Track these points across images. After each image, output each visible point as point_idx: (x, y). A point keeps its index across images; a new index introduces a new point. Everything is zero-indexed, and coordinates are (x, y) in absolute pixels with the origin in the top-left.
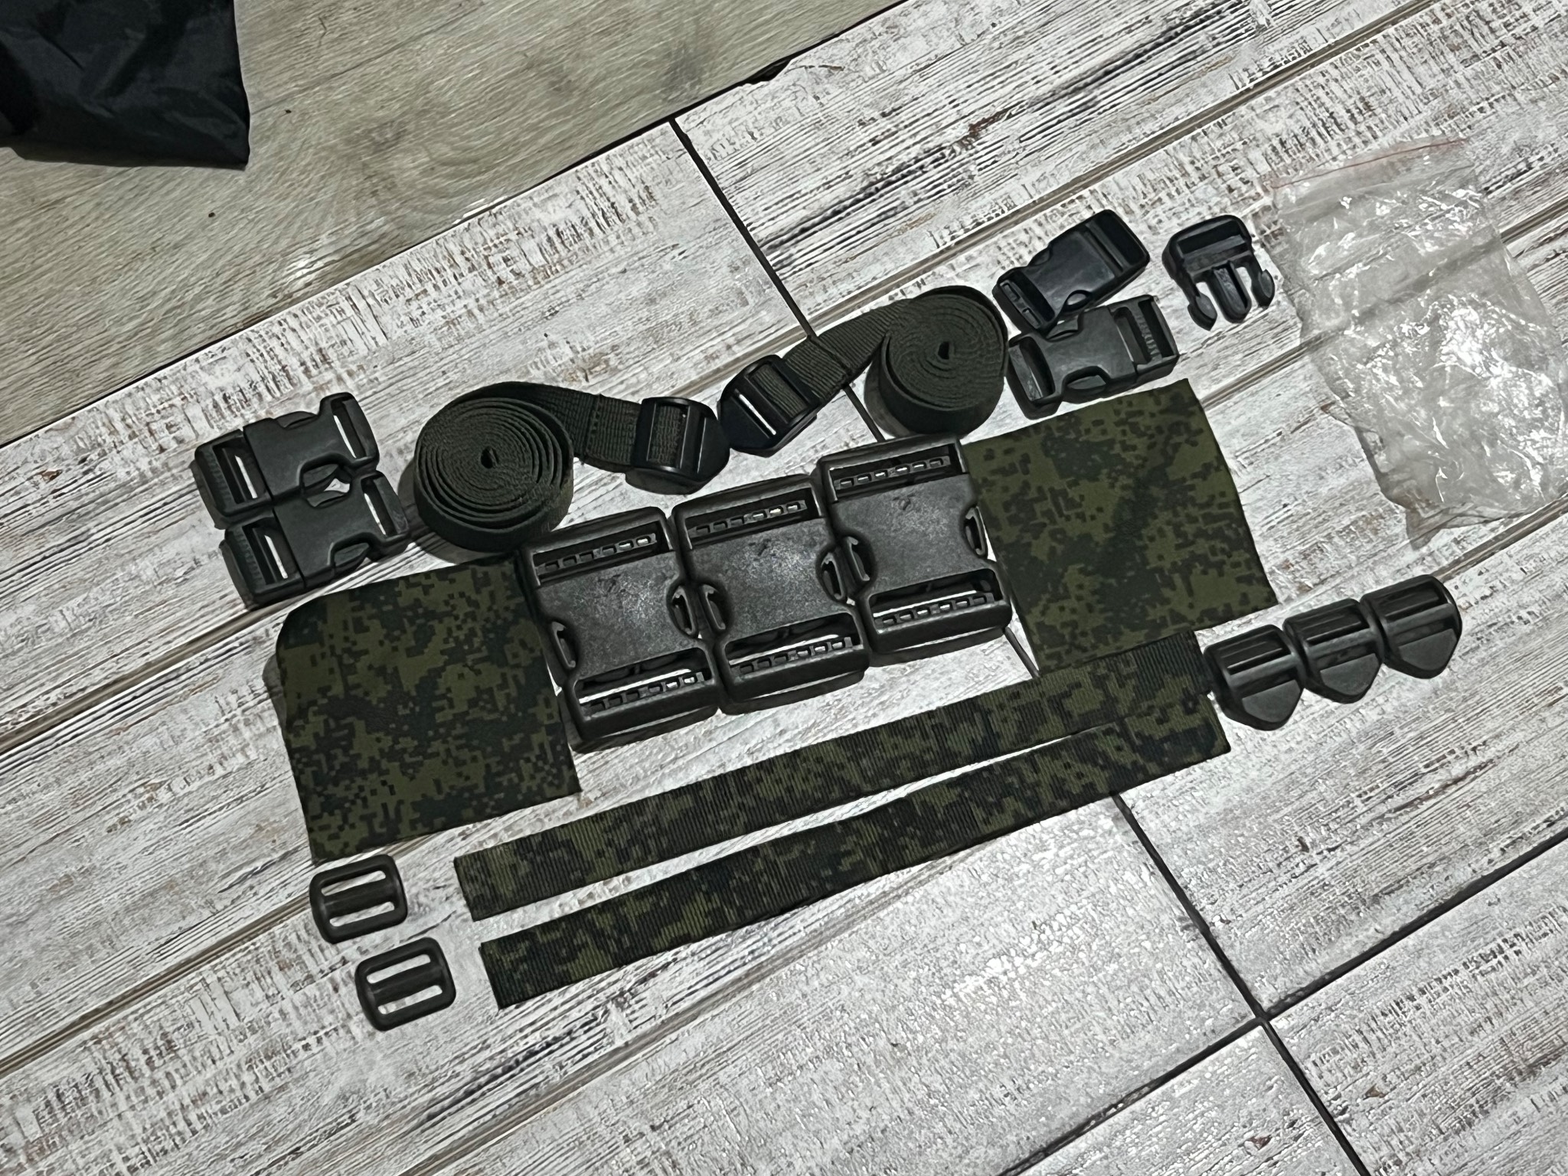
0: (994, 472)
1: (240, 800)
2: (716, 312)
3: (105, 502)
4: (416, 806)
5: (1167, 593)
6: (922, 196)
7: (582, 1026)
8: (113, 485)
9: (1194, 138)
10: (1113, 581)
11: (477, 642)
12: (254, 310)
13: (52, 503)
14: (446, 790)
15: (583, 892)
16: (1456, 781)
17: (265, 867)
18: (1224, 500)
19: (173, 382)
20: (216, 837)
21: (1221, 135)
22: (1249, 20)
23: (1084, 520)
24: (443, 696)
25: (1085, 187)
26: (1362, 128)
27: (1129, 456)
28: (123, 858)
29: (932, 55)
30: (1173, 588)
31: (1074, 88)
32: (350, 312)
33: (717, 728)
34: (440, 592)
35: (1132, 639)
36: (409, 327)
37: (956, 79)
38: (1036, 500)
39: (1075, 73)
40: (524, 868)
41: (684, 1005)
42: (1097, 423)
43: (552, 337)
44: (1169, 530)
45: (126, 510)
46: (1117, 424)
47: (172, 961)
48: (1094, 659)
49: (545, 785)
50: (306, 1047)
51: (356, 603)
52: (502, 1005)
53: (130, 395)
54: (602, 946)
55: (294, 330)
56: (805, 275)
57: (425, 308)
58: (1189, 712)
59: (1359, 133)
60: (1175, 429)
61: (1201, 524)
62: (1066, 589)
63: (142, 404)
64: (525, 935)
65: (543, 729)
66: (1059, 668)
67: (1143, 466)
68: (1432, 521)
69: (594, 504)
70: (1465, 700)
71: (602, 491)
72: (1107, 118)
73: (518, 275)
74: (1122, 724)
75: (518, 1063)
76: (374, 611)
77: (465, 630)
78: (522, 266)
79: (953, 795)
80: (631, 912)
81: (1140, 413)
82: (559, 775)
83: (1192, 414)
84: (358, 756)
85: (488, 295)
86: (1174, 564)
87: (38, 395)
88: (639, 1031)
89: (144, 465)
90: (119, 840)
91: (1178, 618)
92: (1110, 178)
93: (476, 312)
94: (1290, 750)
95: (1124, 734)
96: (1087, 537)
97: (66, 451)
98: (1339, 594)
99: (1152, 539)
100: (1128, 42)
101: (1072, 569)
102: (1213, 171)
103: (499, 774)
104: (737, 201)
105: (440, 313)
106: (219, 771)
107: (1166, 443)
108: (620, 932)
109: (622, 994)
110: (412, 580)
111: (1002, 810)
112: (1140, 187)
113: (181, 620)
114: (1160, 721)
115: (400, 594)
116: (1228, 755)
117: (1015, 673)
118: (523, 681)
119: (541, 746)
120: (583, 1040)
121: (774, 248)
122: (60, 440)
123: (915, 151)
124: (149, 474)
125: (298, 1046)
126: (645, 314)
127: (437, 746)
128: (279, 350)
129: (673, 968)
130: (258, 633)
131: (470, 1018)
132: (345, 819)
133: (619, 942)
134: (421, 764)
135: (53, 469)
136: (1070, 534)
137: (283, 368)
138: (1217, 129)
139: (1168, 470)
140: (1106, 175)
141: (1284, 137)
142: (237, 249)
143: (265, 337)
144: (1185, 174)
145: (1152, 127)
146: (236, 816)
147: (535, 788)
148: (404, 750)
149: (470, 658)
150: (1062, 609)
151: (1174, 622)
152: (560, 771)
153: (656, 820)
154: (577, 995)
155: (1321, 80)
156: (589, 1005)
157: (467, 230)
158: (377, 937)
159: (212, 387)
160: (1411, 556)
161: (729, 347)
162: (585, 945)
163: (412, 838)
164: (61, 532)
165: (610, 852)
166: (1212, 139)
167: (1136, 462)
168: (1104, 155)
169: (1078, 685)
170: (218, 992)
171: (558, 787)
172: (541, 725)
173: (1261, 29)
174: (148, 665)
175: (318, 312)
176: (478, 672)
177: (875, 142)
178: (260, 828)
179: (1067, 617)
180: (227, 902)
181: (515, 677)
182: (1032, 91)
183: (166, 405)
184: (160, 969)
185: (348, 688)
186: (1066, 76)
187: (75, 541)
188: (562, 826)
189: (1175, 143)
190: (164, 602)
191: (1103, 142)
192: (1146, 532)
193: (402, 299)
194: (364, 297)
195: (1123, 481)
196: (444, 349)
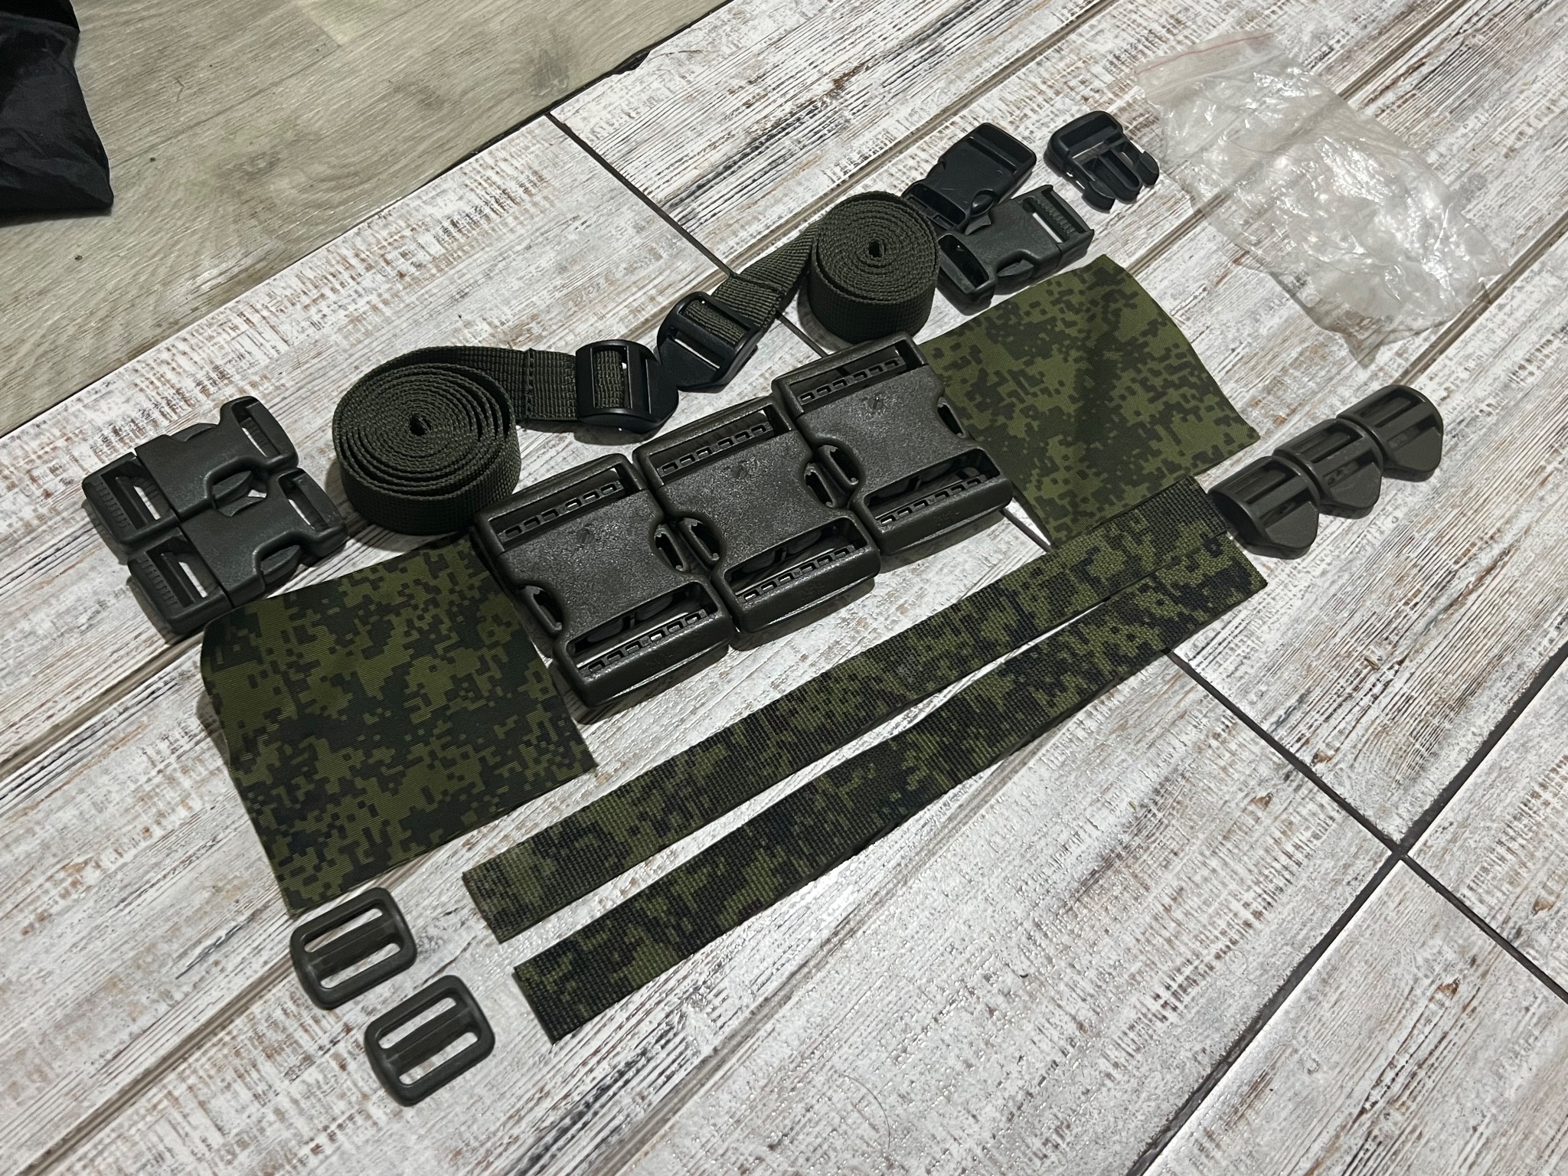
0: (946, 369)
1: (189, 860)
2: (630, 270)
4: (404, 824)
5: (1154, 444)
6: (807, 142)
7: (657, 1041)
9: (1038, 64)
10: (1097, 445)
11: (444, 629)
12: (135, 343)
14: (438, 797)
15: (623, 880)
16: (1489, 571)
17: (230, 935)
18: (1179, 351)
19: (54, 425)
20: (163, 911)
21: (1061, 59)
23: (1050, 395)
24: (415, 695)
25: (955, 114)
26: (1180, 37)
27: (1072, 332)
28: (47, 963)
29: (782, 30)
30: (1160, 439)
31: (919, 39)
32: (244, 327)
33: (732, 668)
34: (392, 583)
35: (1135, 495)
36: (311, 331)
37: (809, 45)
39: (916, 27)
40: (549, 867)
41: (771, 987)
42: (1035, 304)
43: (466, 317)
44: (1136, 387)
45: (12, 564)
46: (1053, 304)
47: (125, 1079)
48: (1104, 522)
49: (554, 768)
50: (317, 1150)
51: (295, 610)
52: (554, 1039)
53: (4, 446)
54: (660, 939)
55: (185, 353)
56: (710, 226)
57: (326, 311)
58: (1216, 554)
60: (1108, 297)
61: (1165, 375)
62: (1051, 459)
63: (19, 452)
64: (565, 946)
65: (539, 706)
66: (1070, 538)
67: (1088, 338)
68: (1370, 341)
69: (547, 466)
70: (1465, 493)
71: (553, 452)
72: (956, 57)
73: (419, 266)
74: (1154, 578)
75: (588, 1106)
76: (319, 616)
77: (428, 617)
78: (421, 257)
79: (1008, 683)
80: (685, 890)
81: (1070, 292)
82: (568, 753)
83: (1123, 280)
84: (326, 780)
85: (391, 289)
86: (1152, 416)
88: (727, 1030)
89: (28, 513)
90: (40, 941)
91: (1173, 467)
92: (974, 105)
93: (381, 306)
94: (1324, 573)
95: (1160, 587)
98: (1313, 420)
99: (1123, 397)
101: (1054, 442)
102: (1065, 87)
103: (497, 766)
104: (627, 171)
105: (342, 313)
106: (158, 832)
107: (1105, 312)
108: (678, 917)
109: (697, 989)
110: (358, 577)
111: (1064, 689)
112: (1003, 107)
113: (91, 670)
114: (1192, 568)
115: (345, 593)
116: (1267, 589)
117: (1028, 552)
118: (505, 659)
119: (541, 725)
120: (662, 1057)
121: (674, 206)
123: (788, 108)
124: (35, 522)
125: (306, 1150)
126: (558, 282)
127: (418, 750)
128: (170, 375)
130: (184, 668)
131: (519, 1064)
132: (321, 857)
133: (678, 928)
134: (403, 774)
136: (1040, 409)
137: (178, 392)
138: (1057, 55)
139: (1116, 334)
140: (971, 102)
141: (1117, 53)
142: (110, 287)
143: (153, 365)
144: (1041, 92)
145: (999, 60)
146: (185, 882)
147: (543, 774)
148: (381, 763)
149: (440, 648)
150: (1055, 481)
151: (1172, 472)
152: (568, 749)
153: (690, 780)
154: (643, 1005)
156: (659, 1015)
157: (358, 234)
158: (383, 990)
159: (99, 422)
160: (1362, 375)
161: (652, 299)
162: (639, 942)
163: (408, 861)
165: (647, 827)
166: (1054, 64)
167: (1082, 336)
168: (962, 87)
169: (1096, 550)
170: (190, 1105)
171: (570, 766)
172: (535, 701)
174: (56, 727)
175: (209, 332)
176: (451, 661)
177: (748, 105)
178: (217, 890)
179: (1062, 488)
180: (186, 988)
181: (495, 658)
182: (881, 47)
183: (48, 449)
184: (110, 1092)
185: (300, 707)
186: (909, 32)
188: (583, 810)
189: (1024, 70)
190: (67, 654)
191: (958, 77)
192: (1115, 393)
193: (299, 306)
194: (257, 311)
195: (1074, 354)
196: (353, 345)
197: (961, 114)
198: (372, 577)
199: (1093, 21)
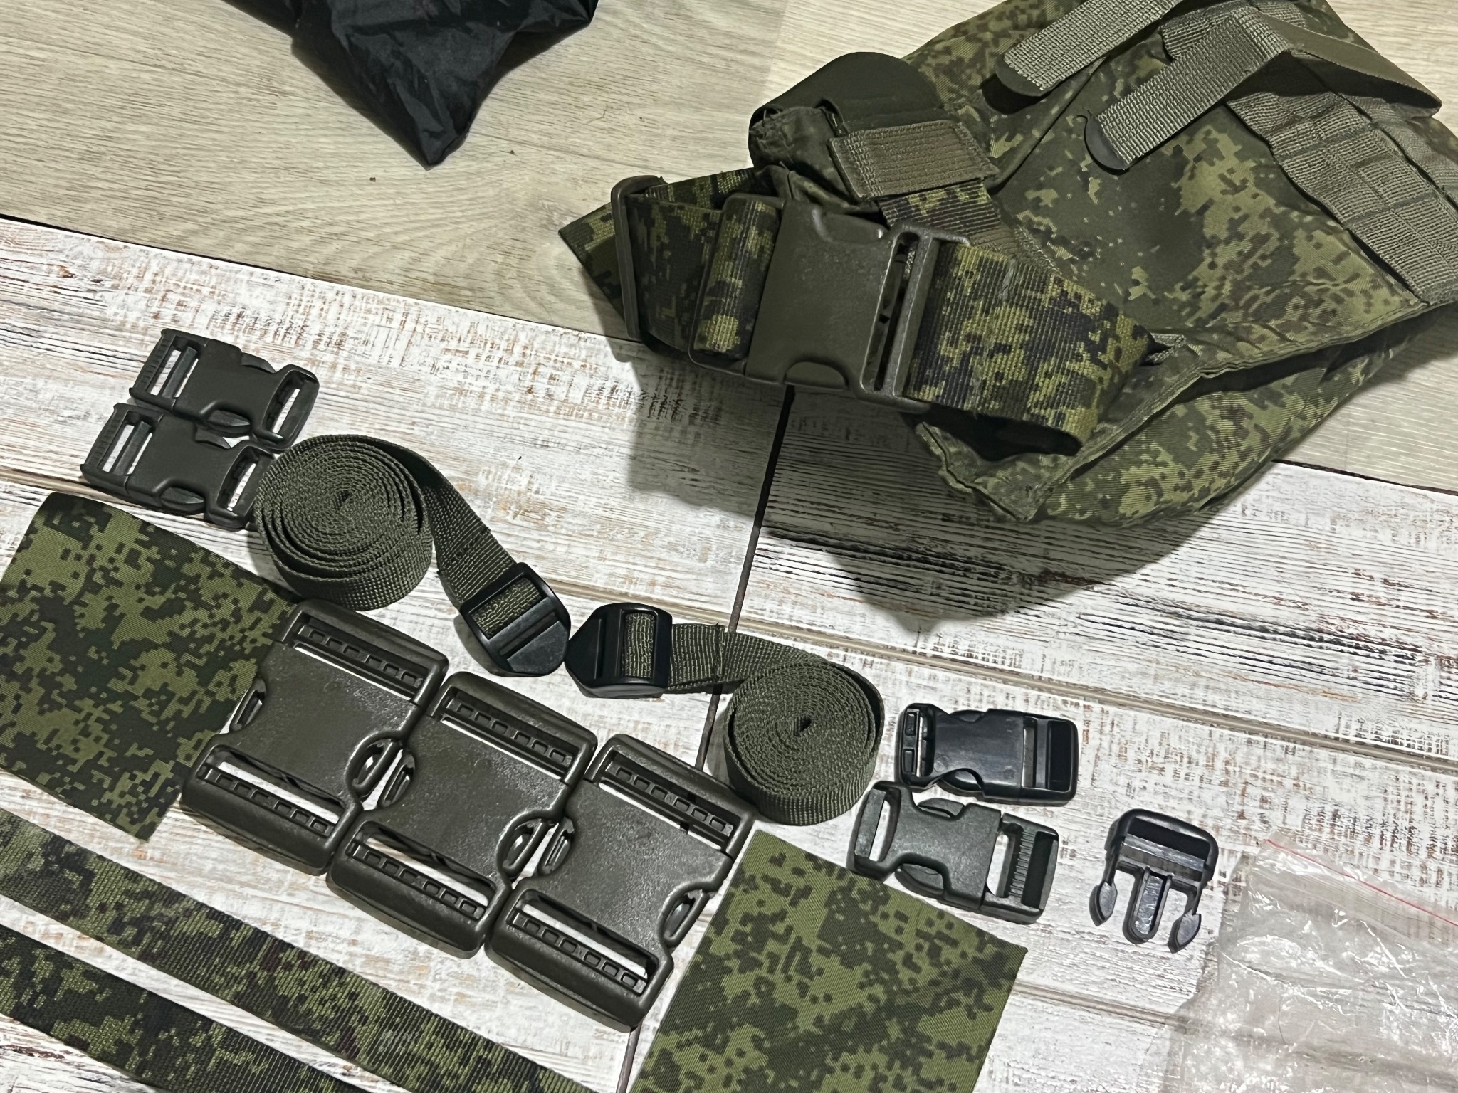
0: (766, 878)
2: (671, 547)
3: (78, 322)
4: (19, 737)
6: (943, 593)
8: (96, 314)
9: (1249, 741)
10: (771, 1075)
11: (206, 648)
12: (330, 269)
13: (44, 294)
14: (53, 744)
15: (57, 927)
19: (218, 275)
21: (1279, 760)
22: (1407, 681)
23: (803, 995)
24: (133, 669)
25: (1101, 702)
26: (1432, 865)
27: (905, 974)
31: (1175, 611)
32: (396, 324)
33: (306, 889)
34: (225, 584)
36: (427, 369)
38: (775, 936)
39: (1189, 599)
40: (37, 864)
42: (901, 916)
43: (523, 463)
44: (869, 1075)
45: (86, 340)
46: (919, 933)
49: (125, 811)
51: (145, 538)
53: (180, 261)
54: (18, 989)
55: (341, 306)
56: (773, 577)
57: (453, 366)
59: (1424, 868)
60: (969, 985)
62: (726, 1041)
63: (180, 274)
65: (172, 763)
67: (907, 993)
69: (414, 618)
71: (432, 613)
72: (1183, 660)
73: (549, 395)
76: (158, 557)
77: (206, 632)
78: (560, 392)
80: (71, 981)
81: (954, 943)
82: (144, 813)
83: (999, 986)
84: (22, 659)
85: (510, 392)
87: (122, 211)
89: (132, 317)
92: (1132, 713)
93: (488, 398)
96: (792, 1013)
97: (95, 265)
99: (845, 1068)
100: (1267, 612)
101: (749, 1030)
102: (1241, 786)
103: (100, 768)
104: (782, 475)
105: (460, 377)
107: (947, 992)
108: (43, 991)
110: (212, 559)
112: (1154, 743)
113: (28, 448)
115: (191, 560)
118: (203, 709)
119: (156, 776)
121: (774, 535)
122: (100, 254)
123: (973, 552)
124: (128, 326)
127: (87, 704)
128: (314, 312)
129: (52, 1062)
133: (35, 996)
134: (60, 707)
135: (72, 270)
136: (776, 995)
137: (304, 326)
138: (1280, 753)
139: (925, 1017)
140: (1132, 707)
141: (1342, 811)
142: (363, 217)
143: (317, 295)
144: (1210, 767)
145: (1219, 702)
147: (114, 806)
148: (60, 685)
149: (187, 657)
150: (703, 1058)
152: (149, 809)
153: (171, 923)
155: (1430, 788)
157: (548, 333)
159: (240, 300)
161: (653, 584)
164: (26, 317)
165: (111, 914)
167: (908, 986)
168: (1145, 688)
171: (133, 822)
172: (175, 757)
173: (1411, 697)
175: (373, 306)
176: (179, 673)
177: (947, 518)
179: (701, 1070)
181: (200, 702)
182: (1134, 584)
183: (195, 287)
185: (78, 601)
186: (1177, 596)
187: (27, 332)
188: (101, 857)
189: (1226, 732)
190: (32, 425)
191: (1156, 677)
192: (845, 1057)
193: (443, 345)
194: (417, 322)
195: (878, 990)
196: (433, 406)
197: (1106, 707)
198: (219, 568)
199: (1368, 762)
